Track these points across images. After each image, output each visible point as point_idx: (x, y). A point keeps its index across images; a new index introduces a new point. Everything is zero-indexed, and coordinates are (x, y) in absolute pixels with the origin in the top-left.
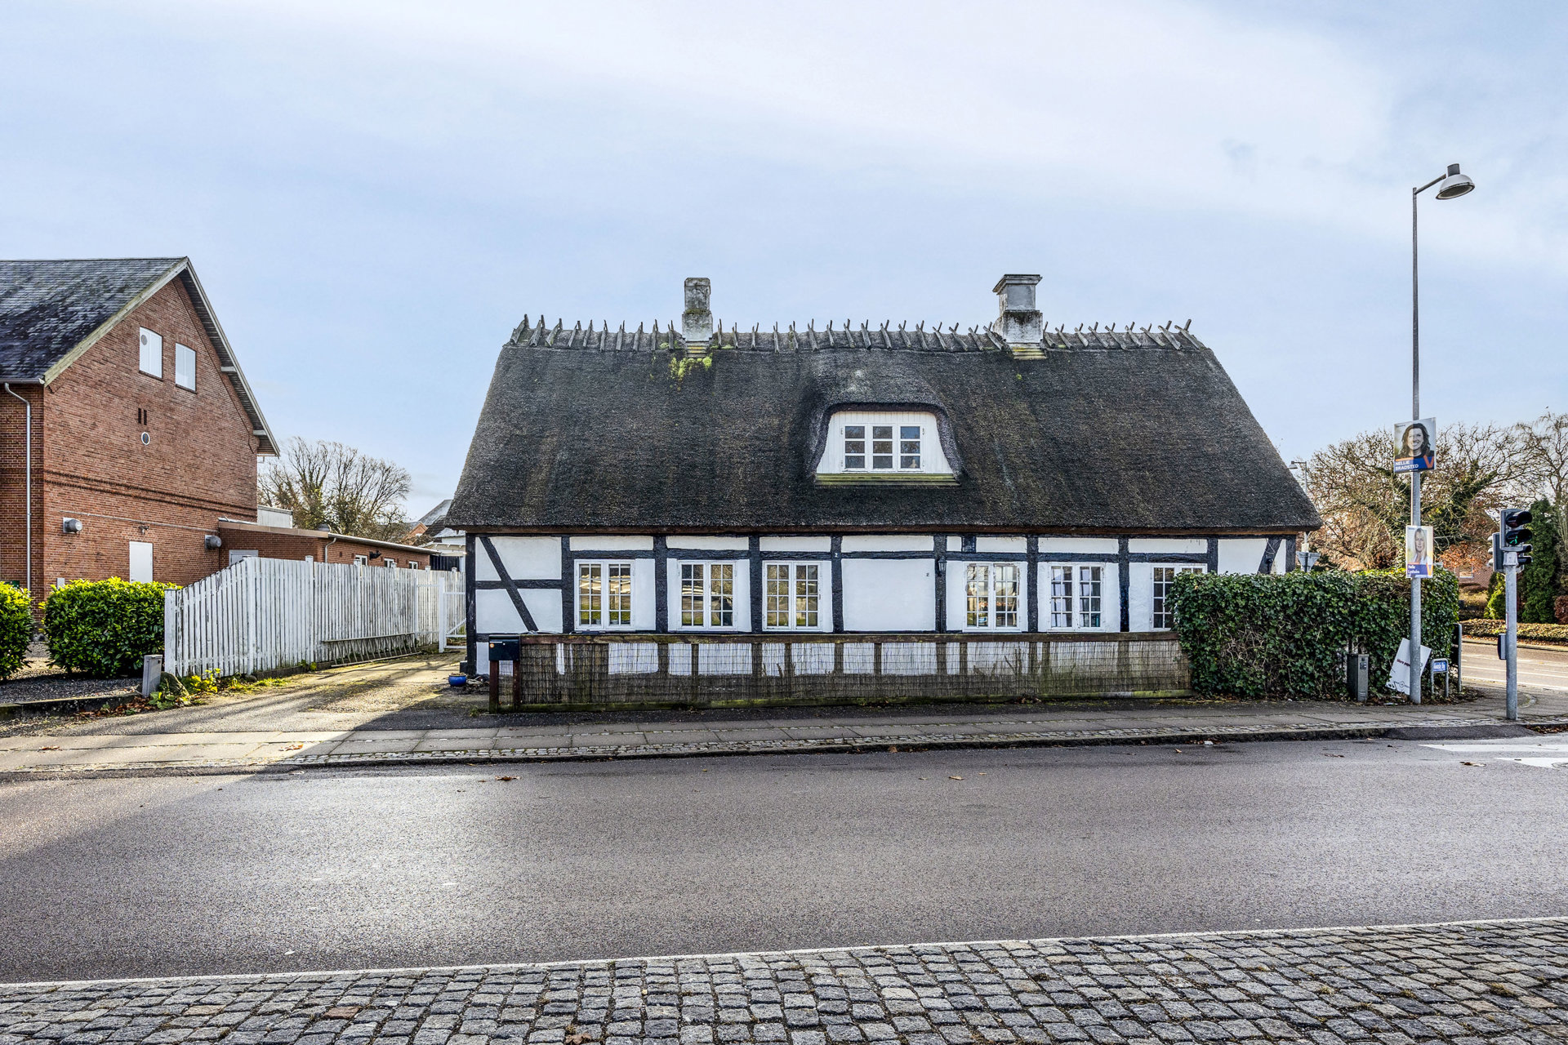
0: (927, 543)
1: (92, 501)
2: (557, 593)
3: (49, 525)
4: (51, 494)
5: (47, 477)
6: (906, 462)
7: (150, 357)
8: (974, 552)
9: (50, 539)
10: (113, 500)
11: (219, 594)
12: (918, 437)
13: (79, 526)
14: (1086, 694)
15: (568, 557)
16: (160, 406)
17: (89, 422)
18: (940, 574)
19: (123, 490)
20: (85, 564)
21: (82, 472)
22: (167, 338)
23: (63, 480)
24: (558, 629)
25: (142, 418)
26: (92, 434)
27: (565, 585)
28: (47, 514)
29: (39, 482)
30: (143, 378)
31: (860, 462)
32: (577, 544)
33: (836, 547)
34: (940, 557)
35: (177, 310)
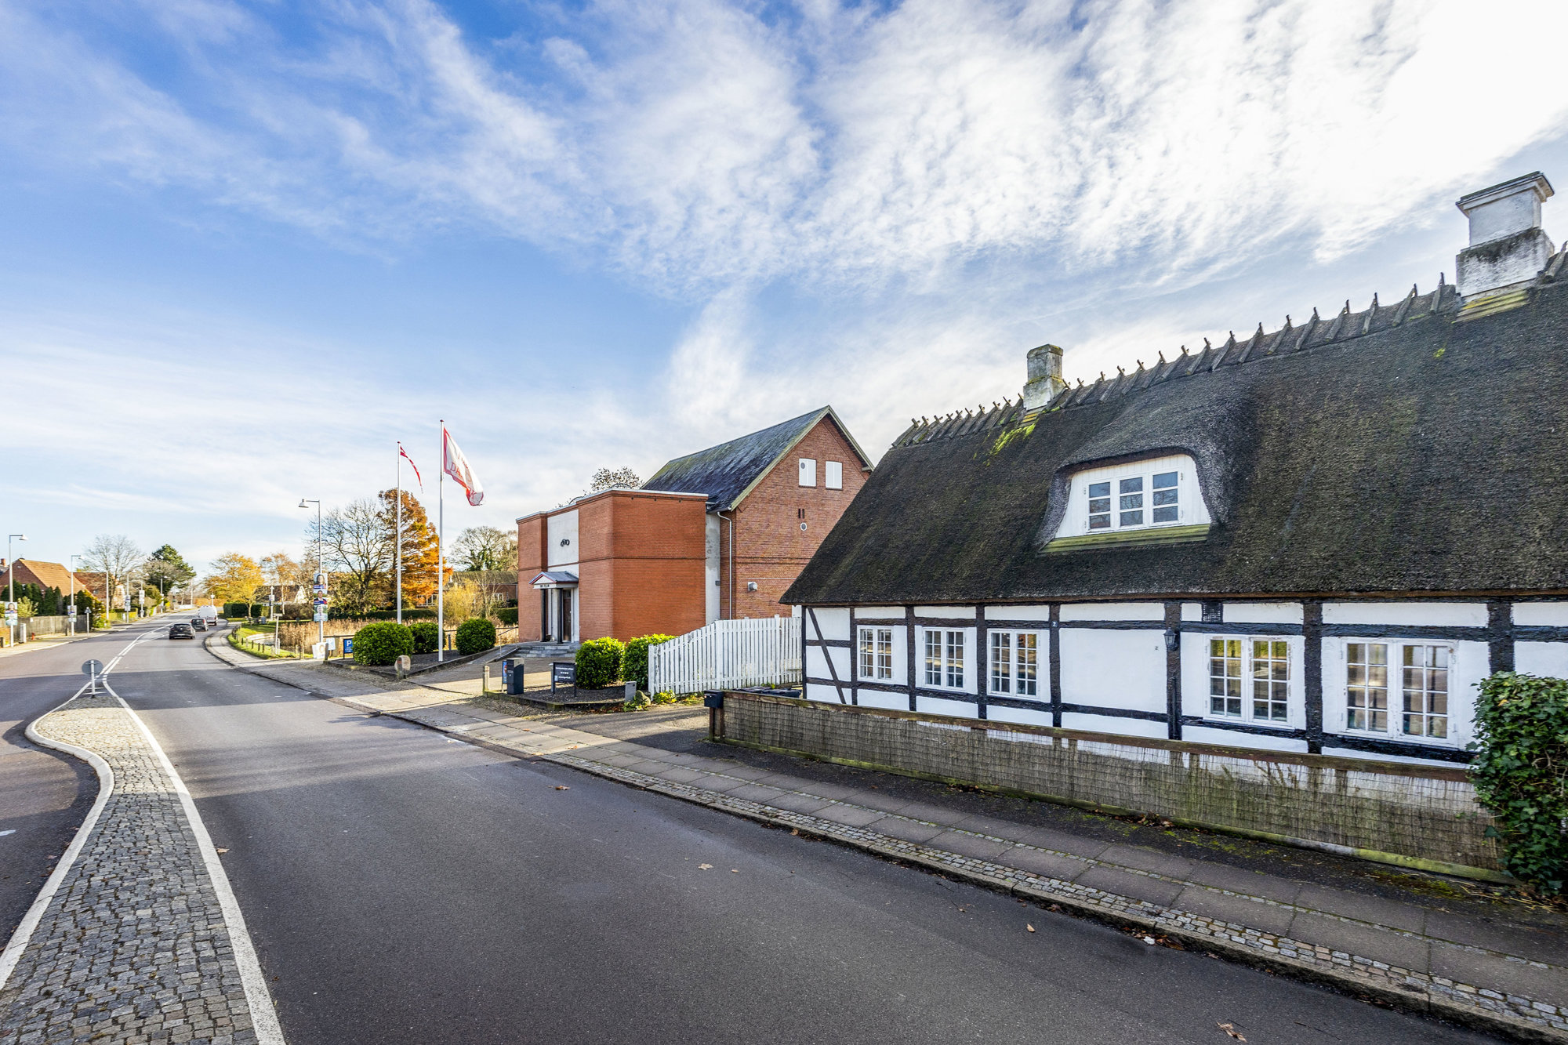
0: (1156, 611)
1: (766, 570)
2: (848, 650)
3: (740, 588)
4: (741, 569)
5: (739, 560)
6: (1159, 515)
7: (807, 474)
8: (1221, 623)
9: (740, 595)
10: (781, 568)
11: (691, 644)
12: (1176, 485)
13: (755, 586)
14: (1256, 833)
15: (854, 623)
16: (815, 504)
17: (765, 524)
18: (1174, 650)
19: (788, 561)
20: (762, 608)
21: (761, 555)
22: (820, 460)
23: (748, 561)
24: (849, 679)
25: (801, 514)
26: (767, 531)
27: (851, 644)
28: (738, 581)
29: (734, 563)
30: (802, 490)
31: (1105, 522)
32: (861, 613)
33: (1054, 615)
34: (1175, 629)
35: (826, 438)
